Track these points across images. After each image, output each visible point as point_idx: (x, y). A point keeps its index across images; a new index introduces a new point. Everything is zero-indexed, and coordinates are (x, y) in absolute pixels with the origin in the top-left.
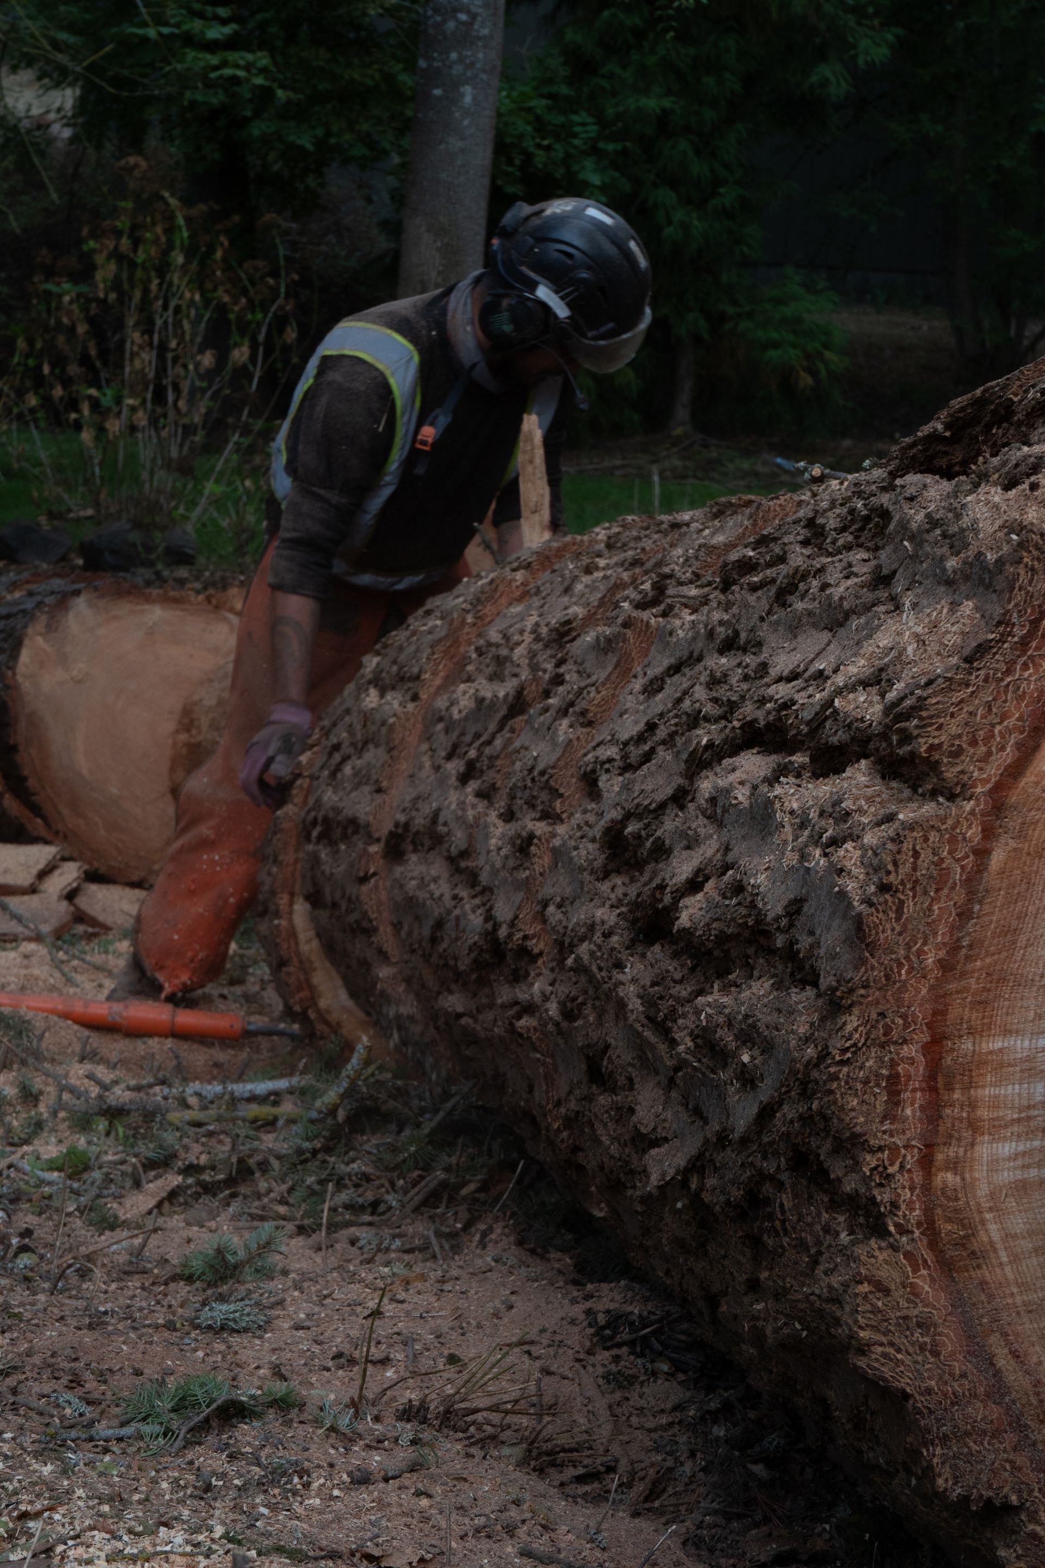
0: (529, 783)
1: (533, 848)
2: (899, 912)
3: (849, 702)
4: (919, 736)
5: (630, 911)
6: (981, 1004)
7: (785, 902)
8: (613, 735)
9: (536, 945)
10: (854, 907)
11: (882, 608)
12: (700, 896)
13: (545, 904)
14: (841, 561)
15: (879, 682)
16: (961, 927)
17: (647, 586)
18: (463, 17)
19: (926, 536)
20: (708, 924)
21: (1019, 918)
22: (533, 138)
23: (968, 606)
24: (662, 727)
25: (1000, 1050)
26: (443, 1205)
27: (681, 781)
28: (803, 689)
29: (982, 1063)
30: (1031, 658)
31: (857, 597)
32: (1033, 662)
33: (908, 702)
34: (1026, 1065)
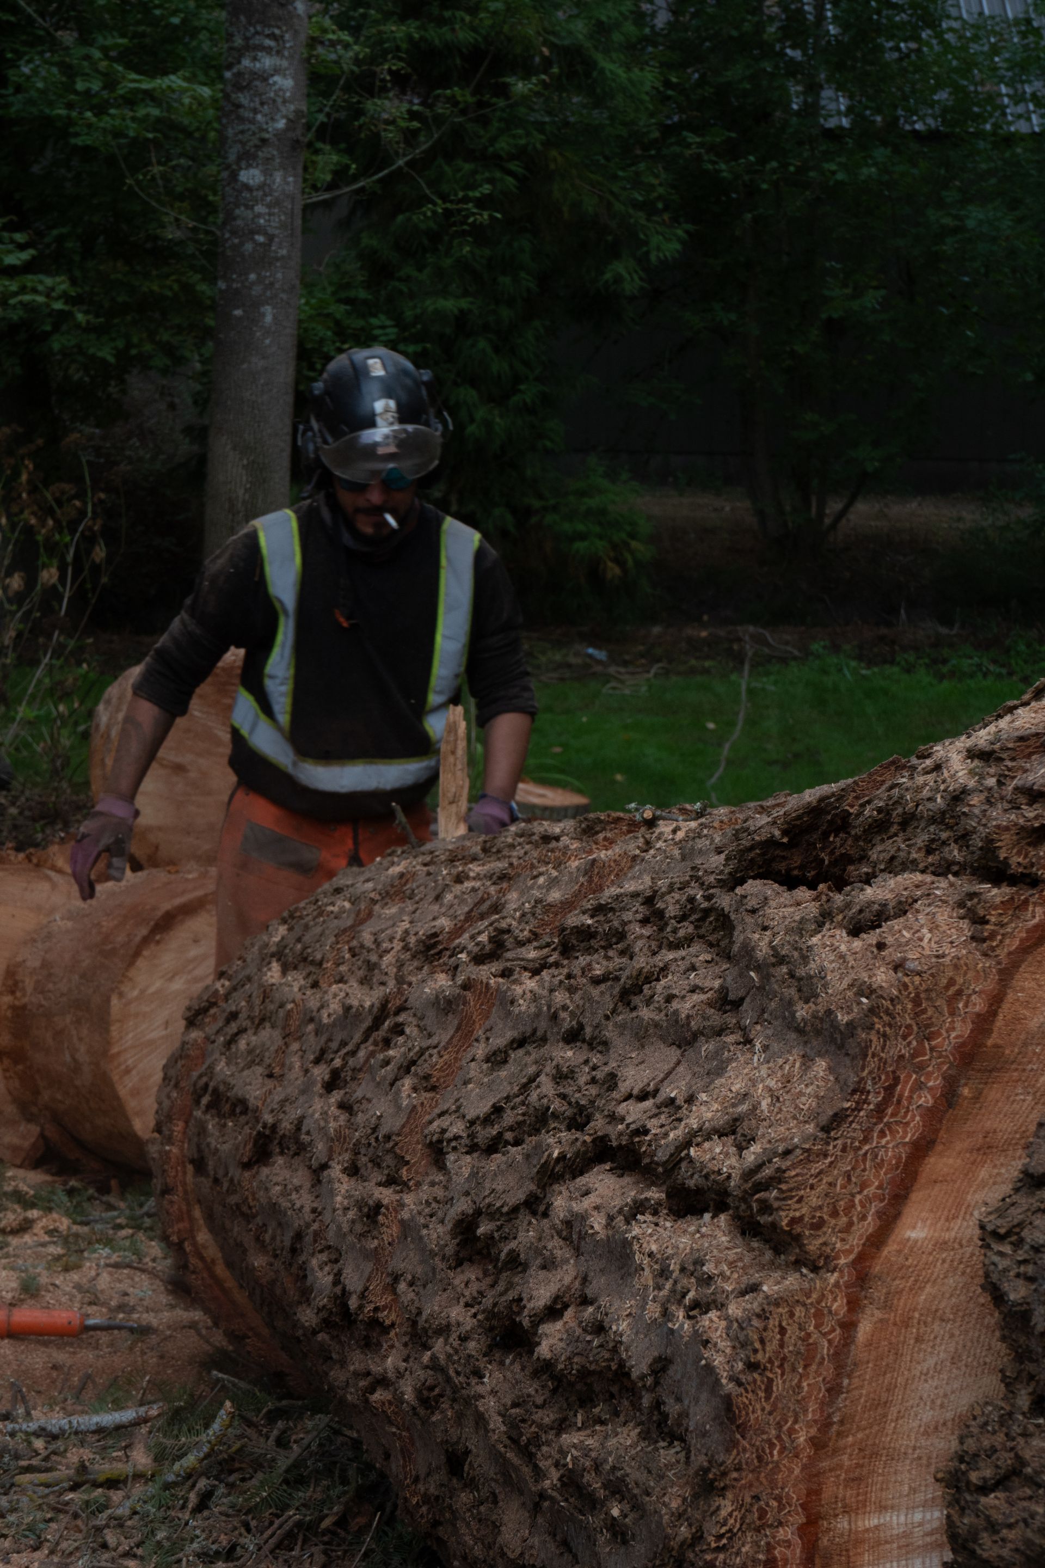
0: (373, 1141)
1: (380, 1218)
2: (768, 1390)
3: (705, 1151)
4: (779, 1209)
5: (487, 1319)
6: (856, 1481)
7: (649, 1360)
8: (459, 1108)
9: (387, 1316)
10: (722, 1385)
11: (730, 1039)
12: (559, 1325)
13: (396, 1278)
14: (683, 959)
15: (734, 1132)
16: (831, 1403)
17: (483, 938)
18: (261, 239)
19: (772, 970)
20: (569, 1358)
21: (888, 1390)
22: (334, 342)
23: (820, 1066)
24: (509, 1111)
25: (877, 1527)
26: (298, 1548)
27: (533, 1187)
28: (655, 1115)
29: (858, 1542)
30: (888, 1125)
31: (704, 1018)
32: (890, 1129)
33: (767, 1172)
34: (903, 1542)
